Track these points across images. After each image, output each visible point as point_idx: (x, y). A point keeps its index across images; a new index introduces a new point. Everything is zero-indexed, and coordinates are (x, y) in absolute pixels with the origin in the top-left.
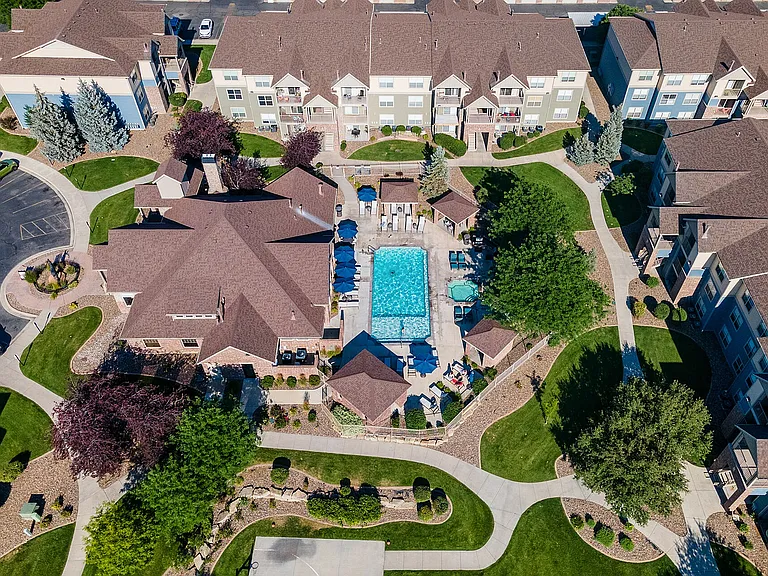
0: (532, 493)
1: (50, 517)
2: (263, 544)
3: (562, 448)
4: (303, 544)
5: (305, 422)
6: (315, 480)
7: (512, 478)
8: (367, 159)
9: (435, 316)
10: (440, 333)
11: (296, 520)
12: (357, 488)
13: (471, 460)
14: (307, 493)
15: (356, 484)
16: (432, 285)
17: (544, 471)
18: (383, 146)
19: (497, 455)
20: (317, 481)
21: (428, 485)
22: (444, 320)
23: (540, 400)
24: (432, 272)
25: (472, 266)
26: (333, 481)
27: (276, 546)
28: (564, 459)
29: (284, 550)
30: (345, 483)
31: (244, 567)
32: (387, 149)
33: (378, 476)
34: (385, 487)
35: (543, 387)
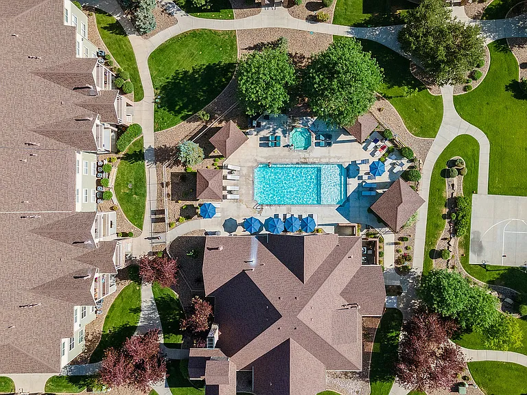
0: (449, 111)
1: (464, 378)
2: (473, 259)
3: (424, 89)
4: (474, 238)
5: (407, 243)
6: (443, 234)
7: (440, 121)
8: (143, 213)
9: (324, 161)
10: (339, 158)
11: (460, 243)
12: (447, 210)
13: (430, 144)
14: (451, 238)
15: (445, 211)
16: (295, 161)
17: (437, 102)
18: (125, 199)
19: (428, 128)
20: (444, 233)
21: (446, 170)
22: (327, 155)
23: (391, 97)
24: (283, 161)
25: (274, 130)
26: (444, 223)
27: (474, 252)
28: (430, 89)
29: (477, 248)
30: (444, 217)
31: (485, 268)
32: (129, 195)
33: (441, 197)
34: (447, 194)
35: (381, 94)
